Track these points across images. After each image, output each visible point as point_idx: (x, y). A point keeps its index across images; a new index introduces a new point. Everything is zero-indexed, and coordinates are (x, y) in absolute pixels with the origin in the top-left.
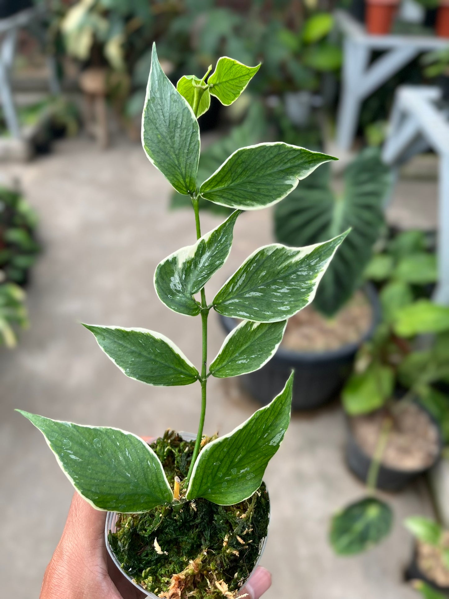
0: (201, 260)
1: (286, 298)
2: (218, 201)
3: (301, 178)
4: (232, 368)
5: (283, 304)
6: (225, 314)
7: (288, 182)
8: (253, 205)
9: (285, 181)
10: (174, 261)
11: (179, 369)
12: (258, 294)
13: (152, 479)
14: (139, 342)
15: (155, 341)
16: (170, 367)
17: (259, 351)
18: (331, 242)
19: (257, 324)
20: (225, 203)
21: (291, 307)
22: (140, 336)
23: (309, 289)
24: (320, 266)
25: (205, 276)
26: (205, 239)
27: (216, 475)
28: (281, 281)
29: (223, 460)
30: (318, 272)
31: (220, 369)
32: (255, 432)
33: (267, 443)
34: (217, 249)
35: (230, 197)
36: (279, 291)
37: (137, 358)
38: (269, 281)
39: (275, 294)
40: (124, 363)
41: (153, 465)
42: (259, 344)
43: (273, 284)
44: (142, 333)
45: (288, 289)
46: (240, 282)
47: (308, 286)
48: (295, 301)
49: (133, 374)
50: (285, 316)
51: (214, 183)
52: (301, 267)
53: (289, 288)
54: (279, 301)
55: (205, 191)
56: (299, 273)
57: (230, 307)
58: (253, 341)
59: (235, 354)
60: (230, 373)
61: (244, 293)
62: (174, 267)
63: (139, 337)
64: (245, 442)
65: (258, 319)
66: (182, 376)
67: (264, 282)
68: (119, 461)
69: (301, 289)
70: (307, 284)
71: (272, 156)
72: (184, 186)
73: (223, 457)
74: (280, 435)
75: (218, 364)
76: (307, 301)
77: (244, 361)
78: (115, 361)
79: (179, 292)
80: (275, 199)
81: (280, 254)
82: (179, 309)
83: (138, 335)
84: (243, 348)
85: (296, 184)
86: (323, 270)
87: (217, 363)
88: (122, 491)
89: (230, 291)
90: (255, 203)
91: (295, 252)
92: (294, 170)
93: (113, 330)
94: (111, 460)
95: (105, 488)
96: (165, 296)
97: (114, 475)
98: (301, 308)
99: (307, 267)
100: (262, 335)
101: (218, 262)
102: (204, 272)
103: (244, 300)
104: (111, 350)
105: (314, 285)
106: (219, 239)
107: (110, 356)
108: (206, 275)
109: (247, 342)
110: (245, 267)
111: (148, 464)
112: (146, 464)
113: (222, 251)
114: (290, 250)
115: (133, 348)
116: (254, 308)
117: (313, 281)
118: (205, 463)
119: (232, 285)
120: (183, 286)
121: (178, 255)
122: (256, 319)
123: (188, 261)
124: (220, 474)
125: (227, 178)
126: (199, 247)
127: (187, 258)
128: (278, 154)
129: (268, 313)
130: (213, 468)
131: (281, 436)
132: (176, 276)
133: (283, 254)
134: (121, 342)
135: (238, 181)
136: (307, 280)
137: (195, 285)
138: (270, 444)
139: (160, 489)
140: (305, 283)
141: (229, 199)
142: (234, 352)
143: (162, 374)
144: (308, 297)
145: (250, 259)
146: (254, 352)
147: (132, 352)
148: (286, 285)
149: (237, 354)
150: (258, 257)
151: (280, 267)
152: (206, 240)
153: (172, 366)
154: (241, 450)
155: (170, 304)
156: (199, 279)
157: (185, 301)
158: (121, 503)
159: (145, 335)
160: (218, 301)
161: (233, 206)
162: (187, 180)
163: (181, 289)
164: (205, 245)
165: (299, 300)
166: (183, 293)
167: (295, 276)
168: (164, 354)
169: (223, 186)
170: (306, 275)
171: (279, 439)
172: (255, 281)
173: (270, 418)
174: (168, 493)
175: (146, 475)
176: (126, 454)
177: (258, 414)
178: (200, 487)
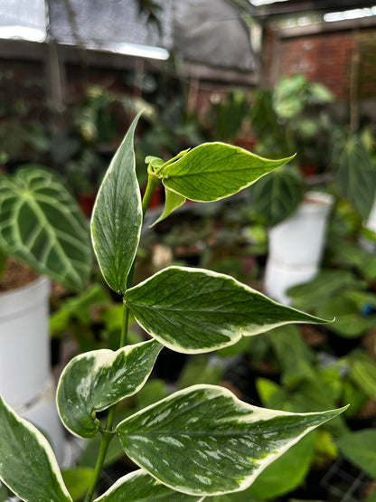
0: (117, 373)
1: (212, 466)
3: (246, 334)
5: (204, 473)
7: (225, 332)
9: (222, 329)
10: (92, 361)
12: (178, 444)
18: (304, 417)
19: (159, 482)
20: (143, 325)
21: (213, 482)
23: (248, 470)
24: (274, 444)
25: (114, 395)
26: (126, 351)
28: (214, 440)
30: (268, 452)
34: (135, 370)
36: (207, 452)
38: (198, 433)
39: (201, 453)
43: (203, 440)
44: (29, 430)
45: (219, 455)
46: (160, 418)
47: (248, 465)
48: (223, 477)
50: (199, 490)
51: (137, 296)
52: (249, 435)
53: (222, 454)
54: (201, 466)
56: (243, 441)
57: (134, 445)
61: (160, 434)
62: (89, 369)
67: (192, 431)
69: (237, 464)
70: (247, 461)
76: (239, 486)
79: (83, 399)
80: (201, 347)
81: (225, 404)
82: (70, 423)
85: (235, 339)
86: (278, 452)
89: (143, 424)
90: (174, 341)
91: (244, 410)
92: (239, 319)
96: (64, 399)
98: (227, 490)
99: (256, 437)
101: (130, 386)
102: (115, 390)
103: (156, 444)
105: (256, 467)
110: (173, 402)
113: (137, 376)
114: (240, 405)
116: (164, 461)
117: (257, 462)
119: (148, 418)
120: (91, 393)
121: (96, 356)
123: (105, 368)
126: (118, 358)
127: (104, 363)
128: (221, 291)
129: (179, 476)
132: (89, 379)
135: (163, 306)
136: (250, 456)
140: (245, 459)
141: (147, 321)
144: (241, 481)
145: (182, 395)
148: (219, 449)
150: (193, 396)
151: (218, 421)
152: (127, 354)
155: (63, 411)
156: (108, 395)
157: (81, 415)
160: (123, 430)
162: (119, 278)
163: (87, 397)
164: (124, 358)
165: (228, 478)
166: (86, 404)
167: (236, 442)
168: (40, 465)
170: (251, 448)
172: (180, 425)
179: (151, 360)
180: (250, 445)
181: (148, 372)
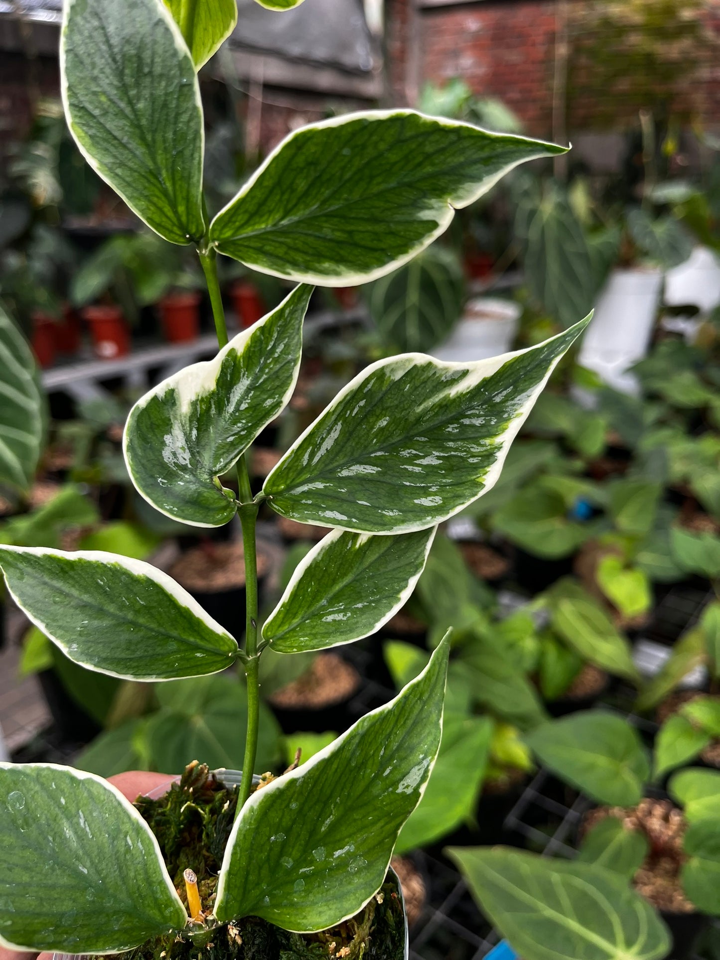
0: (232, 395)
1: (434, 478)
2: (255, 262)
3: (461, 205)
4: (313, 632)
5: (425, 492)
6: (293, 517)
7: (425, 215)
8: (337, 274)
9: (419, 212)
10: (171, 398)
11: (192, 639)
12: (370, 470)
13: (135, 878)
14: (97, 583)
15: (132, 581)
16: (169, 637)
17: (373, 593)
18: (543, 348)
19: (364, 536)
20: (270, 267)
21: (444, 499)
22: (98, 570)
23: (489, 457)
24: (514, 405)
25: (243, 433)
26: (237, 347)
27: (278, 864)
28: (423, 439)
30: (508, 419)
31: (286, 633)
33: (391, 789)
34: (267, 370)
35: (281, 251)
36: (417, 462)
37: (95, 619)
38: (396, 439)
39: (410, 468)
40: (67, 631)
41: (137, 845)
42: (372, 577)
43: (406, 447)
44: (102, 564)
45: (438, 458)
46: (328, 444)
47: (486, 451)
48: (454, 485)
49: (87, 655)
50: (429, 518)
51: (241, 218)
52: (472, 408)
53: (442, 454)
54: (418, 485)
55: (223, 236)
56: (466, 421)
57: (304, 501)
58: (358, 572)
59: (318, 601)
60: (308, 643)
61: (338, 467)
62: (172, 413)
63: (97, 572)
65: (369, 527)
66: (198, 655)
67: (384, 441)
68: (64, 841)
69: (469, 458)
70: (483, 446)
71: (382, 146)
72: (176, 222)
74: (419, 770)
75: (282, 624)
76: (482, 486)
77: (339, 617)
78: (46, 627)
79: (184, 468)
80: (392, 258)
81: (422, 378)
82: (183, 511)
83: (94, 568)
84: (337, 588)
85: (446, 220)
86: (522, 414)
87: (278, 622)
88: (66, 906)
89: (305, 463)
90: (342, 268)
91: (456, 372)
92: (442, 183)
93: (39, 558)
94: (46, 838)
95: (29, 902)
96: (150, 481)
97: (50, 871)
98: (469, 500)
99: (484, 407)
100: (379, 557)
101: (269, 403)
102: (240, 425)
103: (336, 484)
104: (38, 602)
105: (499, 448)
106: (270, 347)
107: (35, 617)
108: (243, 430)
109: (345, 575)
110: (340, 408)
111: (127, 844)
112: (123, 843)
113: (277, 377)
114: (446, 368)
115: (86, 598)
116: (360, 502)
117: (497, 440)
118: (250, 838)
119: (309, 450)
120: (192, 454)
121: (177, 383)
122: (363, 526)
123: (202, 398)
124: (288, 863)
125: (271, 204)
126: (224, 367)
127: (198, 391)
128: (400, 142)
129: (391, 514)
130: (271, 849)
131: (422, 771)
132: (177, 431)
133: (429, 378)
134: (58, 584)
135: (301, 213)
136: (485, 437)
137: (220, 452)
138: (399, 791)
139: (156, 899)
140: (479, 445)
141: (277, 257)
142: (316, 597)
143: (151, 652)
144: (484, 477)
145: (351, 391)
146: (361, 597)
147: (84, 606)
148: (436, 448)
149: (324, 602)
150: (370, 386)
151: (422, 407)
152: (240, 351)
153: (174, 633)
154: (332, 806)
155: (160, 499)
156: (228, 440)
157: (195, 491)
158: (67, 933)
159: (110, 569)
160: (275, 488)
161: (289, 274)
162: (181, 209)
163: (188, 462)
164: (237, 362)
165: (464, 483)
166: (193, 472)
167: (456, 428)
168: (153, 607)
169: (263, 226)
170: (482, 426)
171: (419, 779)
172: (362, 441)
173: (396, 734)
174: (172, 909)
175: (124, 868)
176: (78, 824)
177: (365, 724)
178: (244, 893)
179: (294, 338)
181: (295, 361)
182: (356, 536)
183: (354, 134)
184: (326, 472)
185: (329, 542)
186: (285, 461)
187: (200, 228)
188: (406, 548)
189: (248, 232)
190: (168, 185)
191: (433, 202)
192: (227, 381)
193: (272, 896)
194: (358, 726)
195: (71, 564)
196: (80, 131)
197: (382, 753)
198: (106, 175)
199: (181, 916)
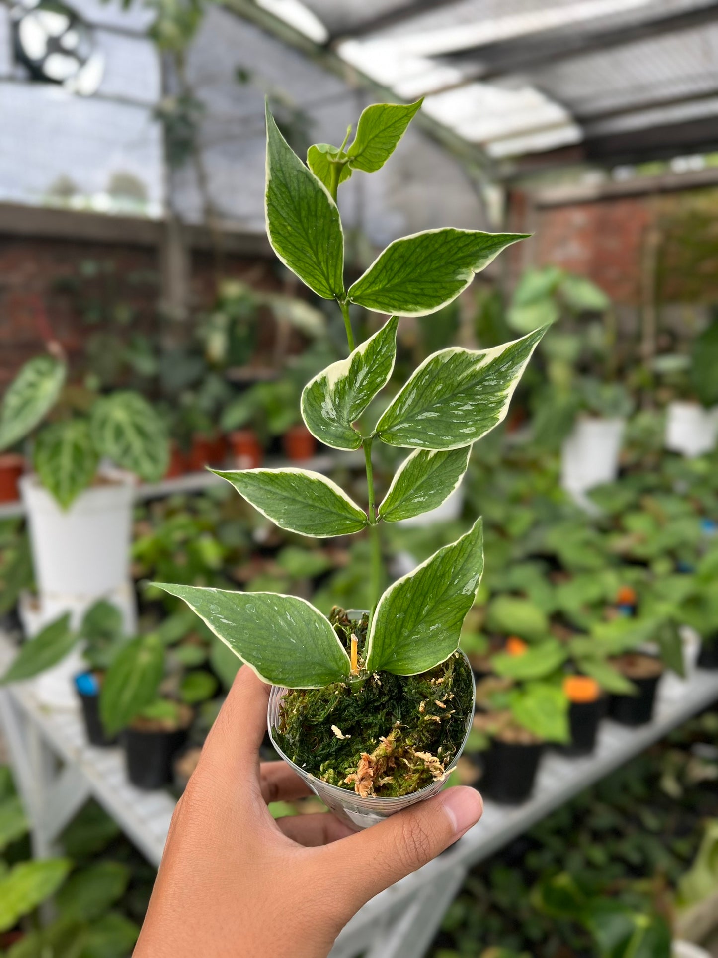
0: (358, 377)
1: (470, 417)
2: (372, 307)
3: (478, 271)
4: (407, 508)
5: (465, 425)
6: (393, 444)
7: (460, 277)
8: (416, 310)
9: (457, 276)
10: (324, 382)
11: (343, 513)
12: (434, 415)
13: (322, 644)
14: (291, 485)
15: (310, 483)
16: (332, 512)
17: (439, 485)
18: (527, 338)
19: (433, 452)
20: (381, 309)
21: (476, 428)
22: (291, 477)
23: (500, 403)
24: (513, 372)
25: (365, 398)
26: (360, 352)
27: (400, 633)
28: (462, 395)
29: (407, 610)
30: (510, 380)
31: (392, 510)
32: (443, 575)
33: (459, 591)
34: (377, 362)
35: (386, 301)
36: (460, 408)
37: (291, 505)
38: (447, 396)
39: (456, 412)
40: (276, 513)
41: (322, 628)
42: (438, 476)
43: (453, 400)
44: (294, 474)
45: (472, 405)
46: (409, 401)
47: (499, 399)
48: (482, 420)
49: (289, 524)
50: (469, 440)
51: (365, 286)
52: (489, 375)
53: (474, 403)
54: (461, 421)
55: (355, 295)
56: (486, 383)
57: (398, 434)
58: (430, 473)
59: (409, 491)
60: (404, 515)
61: (416, 414)
62: (325, 390)
63: (290, 479)
64: (432, 588)
65: (435, 446)
66: (348, 522)
67: (440, 398)
68: (281, 627)
69: (489, 404)
70: (497, 396)
71: (437, 246)
72: (328, 288)
73: (407, 607)
74: (473, 581)
75: (390, 505)
76: (498, 419)
77: (421, 499)
78: (265, 511)
79: (333, 420)
80: (444, 301)
81: (460, 360)
82: (336, 442)
83: (289, 477)
84: (419, 483)
85: (470, 279)
86: (518, 377)
87: (388, 504)
88: (288, 659)
89: (397, 413)
90: (418, 307)
91: (479, 356)
92: (468, 260)
93: (257, 475)
94: (270, 625)
95: (268, 655)
96: (317, 428)
97: (276, 641)
98: (490, 428)
99: (496, 374)
100: (441, 465)
101: (379, 380)
102: (363, 393)
103: (416, 423)
104: (258, 498)
105: (506, 397)
106: (378, 350)
107: (258, 506)
108: (365, 396)
109: (423, 475)
110: (415, 381)
111: (315, 627)
112: (313, 626)
113: (383, 365)
114: (473, 354)
115: (285, 494)
116: (429, 433)
117: (505, 393)
118: (385, 616)
119: (399, 405)
120: (337, 412)
121: (327, 374)
122: (432, 446)
123: (341, 380)
124: (406, 632)
125: (381, 277)
126: (353, 362)
127: (339, 377)
128: (446, 242)
129: (447, 438)
130: (397, 623)
131: (475, 582)
132: (328, 400)
133: (463, 360)
134: (269, 488)
135: (396, 281)
136: (497, 391)
137: (352, 410)
138: (463, 593)
139: (334, 655)
140: (495, 396)
141: (384, 304)
142: (407, 489)
143: (323, 521)
144: (498, 414)
145: (421, 371)
146: (433, 487)
147: (285, 498)
148: (470, 400)
149: (412, 491)
150: (431, 367)
151: (461, 377)
152: (362, 353)
153: (334, 510)
154: (429, 598)
155: (323, 437)
156: (357, 402)
157: (342, 431)
158: (288, 674)
159: (298, 477)
160: (382, 428)
161: (391, 312)
162: (332, 281)
163: (335, 416)
164: (361, 359)
165: (487, 418)
166: (338, 422)
167: (481, 387)
168: (323, 496)
169: (377, 288)
170: (496, 385)
171: (474, 586)
172: (428, 398)
173: (459, 560)
174: (343, 661)
175: (315, 639)
176: (287, 618)
177: (443, 551)
178: (382, 651)
179: (391, 344)
180: (493, 383)
181: (393, 356)
182: (428, 452)
183: (422, 241)
184: (409, 418)
185: (413, 457)
186: (387, 412)
187: (341, 290)
188: (456, 459)
189: (369, 291)
190: (325, 269)
191: (464, 270)
192: (355, 370)
193: (398, 654)
194: (439, 552)
195: (276, 476)
196: (276, 244)
197: (452, 571)
198: (291, 267)
199: (348, 666)
